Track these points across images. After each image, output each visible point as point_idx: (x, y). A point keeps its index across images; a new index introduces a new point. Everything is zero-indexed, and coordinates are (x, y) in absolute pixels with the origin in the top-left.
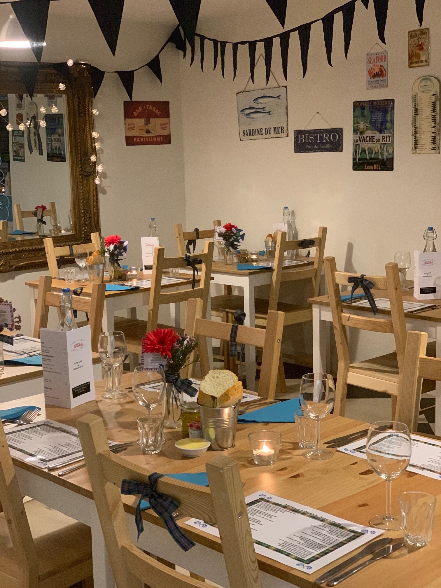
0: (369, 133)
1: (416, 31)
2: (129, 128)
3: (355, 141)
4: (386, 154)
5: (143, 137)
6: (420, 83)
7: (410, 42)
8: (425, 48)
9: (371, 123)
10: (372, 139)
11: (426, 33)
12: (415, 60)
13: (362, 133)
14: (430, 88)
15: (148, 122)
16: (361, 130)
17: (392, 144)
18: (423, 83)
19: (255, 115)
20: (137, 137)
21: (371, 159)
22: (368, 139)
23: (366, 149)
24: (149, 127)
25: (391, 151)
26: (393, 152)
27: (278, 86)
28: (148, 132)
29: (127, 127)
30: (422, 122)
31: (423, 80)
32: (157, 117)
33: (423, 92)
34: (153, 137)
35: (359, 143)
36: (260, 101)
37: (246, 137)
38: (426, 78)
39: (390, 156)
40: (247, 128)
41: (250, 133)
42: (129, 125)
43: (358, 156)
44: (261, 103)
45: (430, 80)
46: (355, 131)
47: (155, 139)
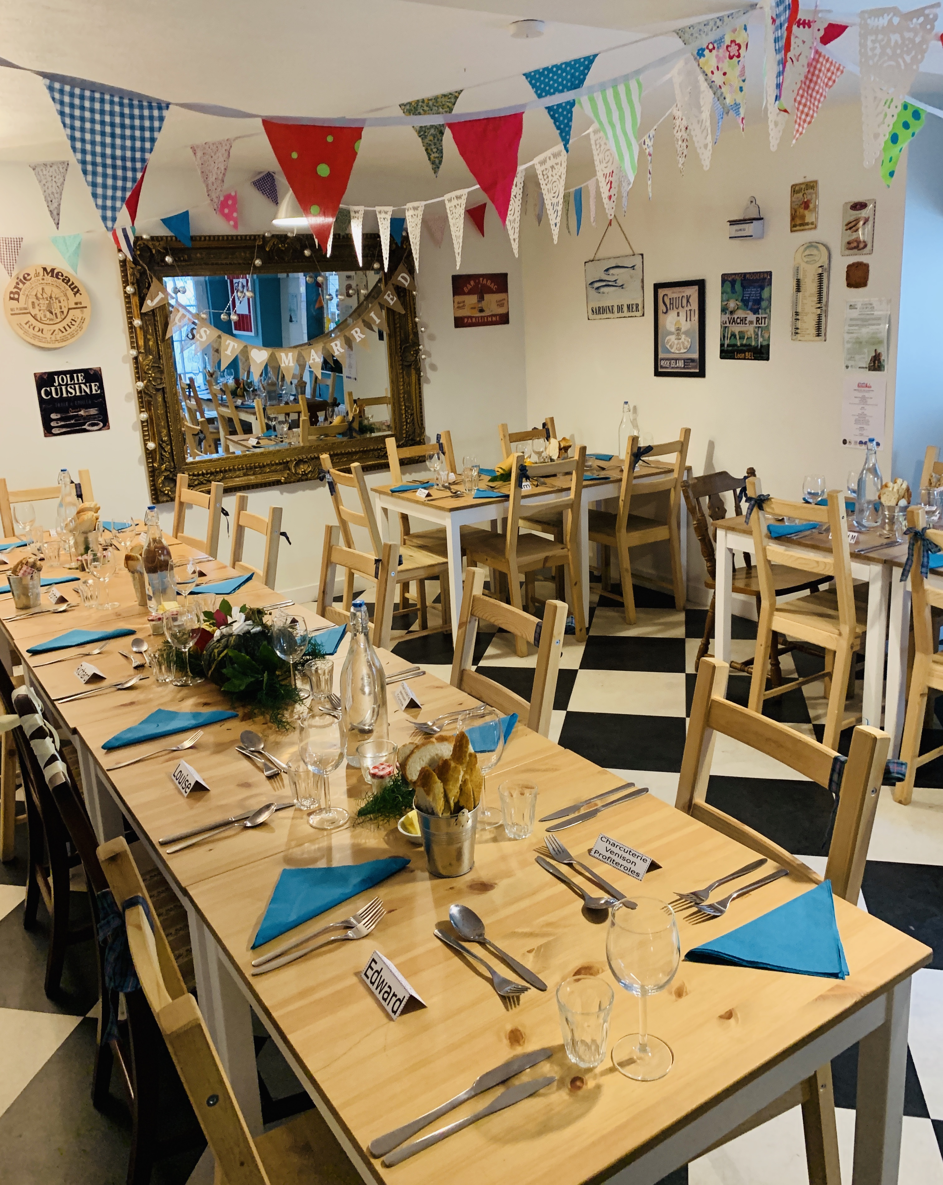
0: (740, 314)
1: (801, 184)
2: (458, 307)
3: (723, 323)
4: (760, 340)
5: (476, 317)
6: (804, 251)
7: (793, 199)
8: (811, 206)
9: (742, 300)
10: (743, 321)
11: (812, 187)
12: (798, 222)
13: (732, 313)
14: (816, 258)
15: (481, 299)
16: (730, 309)
17: (768, 328)
18: (807, 252)
19: (605, 289)
20: (468, 317)
21: (742, 345)
22: (739, 321)
23: (737, 333)
24: (483, 304)
25: (766, 336)
26: (769, 337)
27: (631, 253)
28: (481, 311)
29: (456, 306)
30: (805, 301)
31: (808, 247)
32: (491, 292)
33: (807, 262)
34: (487, 317)
35: (728, 325)
36: (611, 271)
37: (595, 316)
38: (811, 245)
39: (765, 343)
40: (596, 305)
41: (599, 311)
42: (459, 303)
43: (727, 342)
44: (613, 275)
45: (817, 247)
46: (724, 310)
47: (490, 319)
